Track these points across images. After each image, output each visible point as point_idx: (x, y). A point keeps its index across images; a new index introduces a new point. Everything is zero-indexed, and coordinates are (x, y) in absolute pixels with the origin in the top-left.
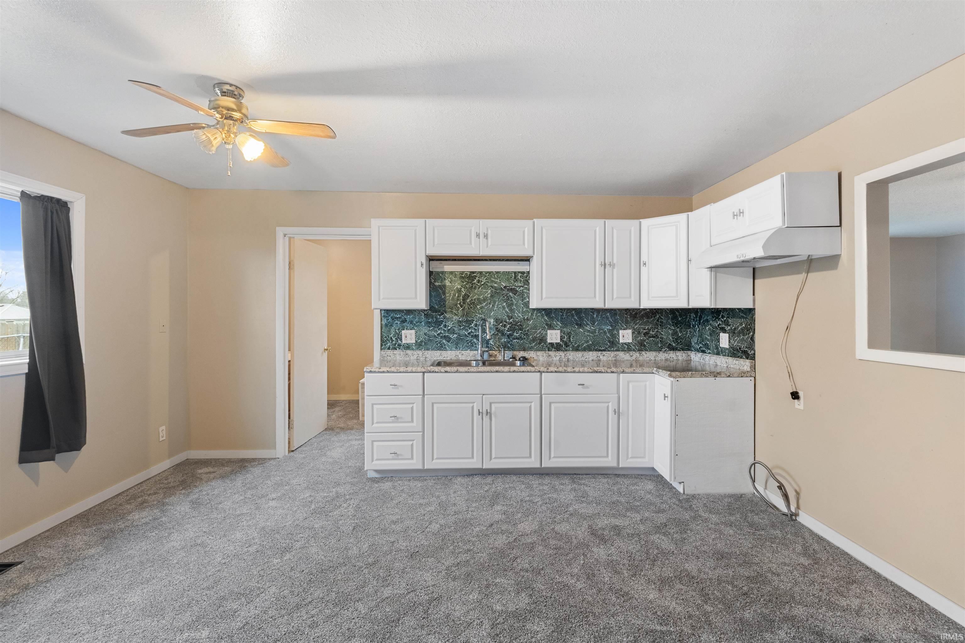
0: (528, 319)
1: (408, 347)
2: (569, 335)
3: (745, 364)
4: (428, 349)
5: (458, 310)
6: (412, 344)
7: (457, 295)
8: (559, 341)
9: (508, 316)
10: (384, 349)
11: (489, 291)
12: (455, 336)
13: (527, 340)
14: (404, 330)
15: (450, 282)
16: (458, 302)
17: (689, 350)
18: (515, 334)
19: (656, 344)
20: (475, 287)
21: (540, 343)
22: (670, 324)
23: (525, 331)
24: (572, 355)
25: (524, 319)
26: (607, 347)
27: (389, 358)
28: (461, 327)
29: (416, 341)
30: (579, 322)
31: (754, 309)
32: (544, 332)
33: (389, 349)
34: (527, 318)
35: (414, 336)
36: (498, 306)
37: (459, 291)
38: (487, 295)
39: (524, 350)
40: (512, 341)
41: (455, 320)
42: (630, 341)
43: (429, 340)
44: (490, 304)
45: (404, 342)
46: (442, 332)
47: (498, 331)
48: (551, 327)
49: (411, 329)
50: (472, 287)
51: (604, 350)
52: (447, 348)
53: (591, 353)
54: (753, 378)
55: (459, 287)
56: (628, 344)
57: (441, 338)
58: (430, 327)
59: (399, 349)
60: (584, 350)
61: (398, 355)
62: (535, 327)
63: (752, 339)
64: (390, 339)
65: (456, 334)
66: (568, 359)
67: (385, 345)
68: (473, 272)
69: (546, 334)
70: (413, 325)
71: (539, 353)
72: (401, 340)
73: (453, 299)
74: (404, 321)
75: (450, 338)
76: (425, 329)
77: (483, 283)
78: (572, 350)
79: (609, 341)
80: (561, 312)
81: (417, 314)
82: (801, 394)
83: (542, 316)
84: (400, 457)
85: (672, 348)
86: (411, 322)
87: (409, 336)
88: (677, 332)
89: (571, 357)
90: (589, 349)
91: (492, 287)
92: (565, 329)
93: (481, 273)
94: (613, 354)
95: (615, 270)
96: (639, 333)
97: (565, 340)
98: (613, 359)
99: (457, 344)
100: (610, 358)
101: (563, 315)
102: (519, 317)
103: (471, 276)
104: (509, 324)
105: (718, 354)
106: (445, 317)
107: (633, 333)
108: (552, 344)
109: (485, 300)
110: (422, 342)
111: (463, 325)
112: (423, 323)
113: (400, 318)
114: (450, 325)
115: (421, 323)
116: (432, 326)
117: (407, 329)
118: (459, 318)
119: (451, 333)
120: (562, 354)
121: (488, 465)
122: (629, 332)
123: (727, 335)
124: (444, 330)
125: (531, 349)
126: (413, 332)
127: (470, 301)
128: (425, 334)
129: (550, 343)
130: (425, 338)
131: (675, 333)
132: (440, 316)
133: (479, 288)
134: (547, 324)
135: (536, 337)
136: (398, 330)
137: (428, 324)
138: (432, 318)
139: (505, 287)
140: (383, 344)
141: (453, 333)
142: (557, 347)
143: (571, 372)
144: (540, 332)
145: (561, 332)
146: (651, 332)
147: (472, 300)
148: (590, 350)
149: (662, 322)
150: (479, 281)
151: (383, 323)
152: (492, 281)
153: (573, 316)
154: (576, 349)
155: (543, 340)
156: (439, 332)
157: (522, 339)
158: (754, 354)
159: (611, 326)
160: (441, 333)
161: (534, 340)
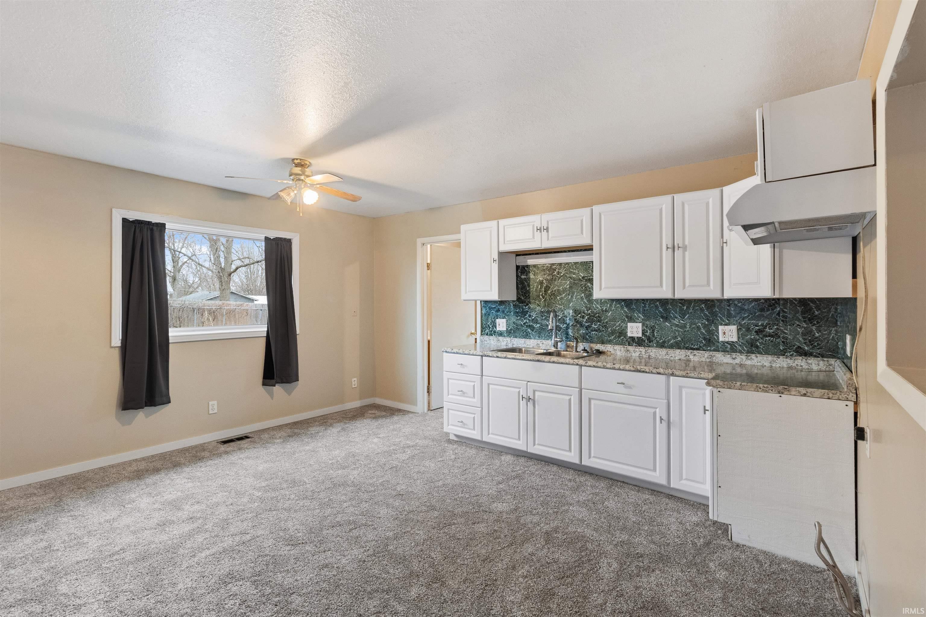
0: (606, 311)
1: (501, 334)
2: (653, 329)
4: (516, 337)
5: (540, 301)
6: (504, 331)
7: (539, 287)
8: (640, 335)
9: (586, 307)
10: (484, 334)
11: (568, 282)
12: (538, 325)
13: (605, 333)
14: (498, 318)
15: (534, 275)
16: (541, 294)
17: (833, 357)
18: (593, 326)
19: (776, 345)
20: (556, 278)
21: (619, 337)
22: (799, 320)
23: (604, 323)
24: (656, 353)
25: (602, 310)
26: (702, 345)
27: (486, 342)
28: (543, 317)
29: (507, 329)
30: (665, 315)
31: (855, 299)
32: (624, 325)
33: (487, 335)
34: (606, 309)
35: (505, 325)
36: (576, 296)
37: (541, 283)
38: (567, 286)
39: (603, 343)
40: (590, 333)
41: (538, 311)
42: (735, 339)
43: (517, 329)
44: (569, 295)
45: (498, 329)
46: (527, 321)
47: (576, 322)
48: (631, 319)
49: (503, 318)
50: (553, 278)
51: (697, 349)
52: (532, 336)
53: (678, 351)
54: (851, 403)
55: (541, 279)
56: (732, 344)
57: (526, 327)
58: (517, 317)
59: (495, 335)
60: (671, 347)
61: (493, 342)
62: (614, 320)
64: (487, 326)
65: (539, 323)
66: (649, 356)
67: (485, 331)
68: (553, 264)
69: (627, 327)
70: (505, 315)
71: (617, 347)
72: (496, 327)
73: (536, 290)
74: (498, 311)
75: (534, 328)
76: (513, 319)
77: (562, 274)
78: (656, 347)
79: (705, 339)
80: (643, 303)
81: (507, 304)
82: (868, 433)
83: (622, 307)
84: (466, 426)
85: (806, 354)
86: (503, 312)
87: (501, 325)
88: (811, 331)
89: (653, 355)
90: (677, 346)
91: (570, 277)
92: (648, 323)
93: (560, 264)
94: (707, 354)
95: (687, 253)
96: (748, 330)
97: (648, 334)
98: (708, 360)
99: (540, 333)
100: (703, 359)
101: (645, 306)
102: (597, 308)
103: (551, 268)
104: (587, 315)
106: (529, 308)
107: (739, 330)
108: (633, 338)
109: (564, 290)
110: (511, 329)
111: (545, 316)
112: (512, 313)
113: (495, 308)
114: (534, 315)
115: (510, 312)
116: (520, 316)
117: (500, 318)
118: (542, 309)
119: (534, 323)
120: (642, 349)
121: (532, 450)
122: (733, 328)
123: (849, 337)
124: (529, 320)
125: (610, 342)
126: (504, 320)
127: (551, 293)
128: (513, 323)
129: (630, 337)
130: (514, 327)
131: (807, 333)
132: (526, 307)
133: (559, 279)
134: (627, 317)
135: (615, 330)
136: (494, 318)
137: (516, 314)
138: (519, 308)
139: (583, 278)
140: (483, 330)
141: (537, 323)
142: (638, 342)
143: (610, 368)
144: (620, 325)
145: (643, 325)
146: (767, 330)
147: (552, 291)
148: (679, 348)
149: (785, 317)
150: (558, 273)
151: (483, 312)
152: (571, 272)
153: (657, 307)
154: (662, 346)
155: (622, 333)
156: (525, 321)
157: (601, 331)
159: (708, 320)
161: (613, 333)
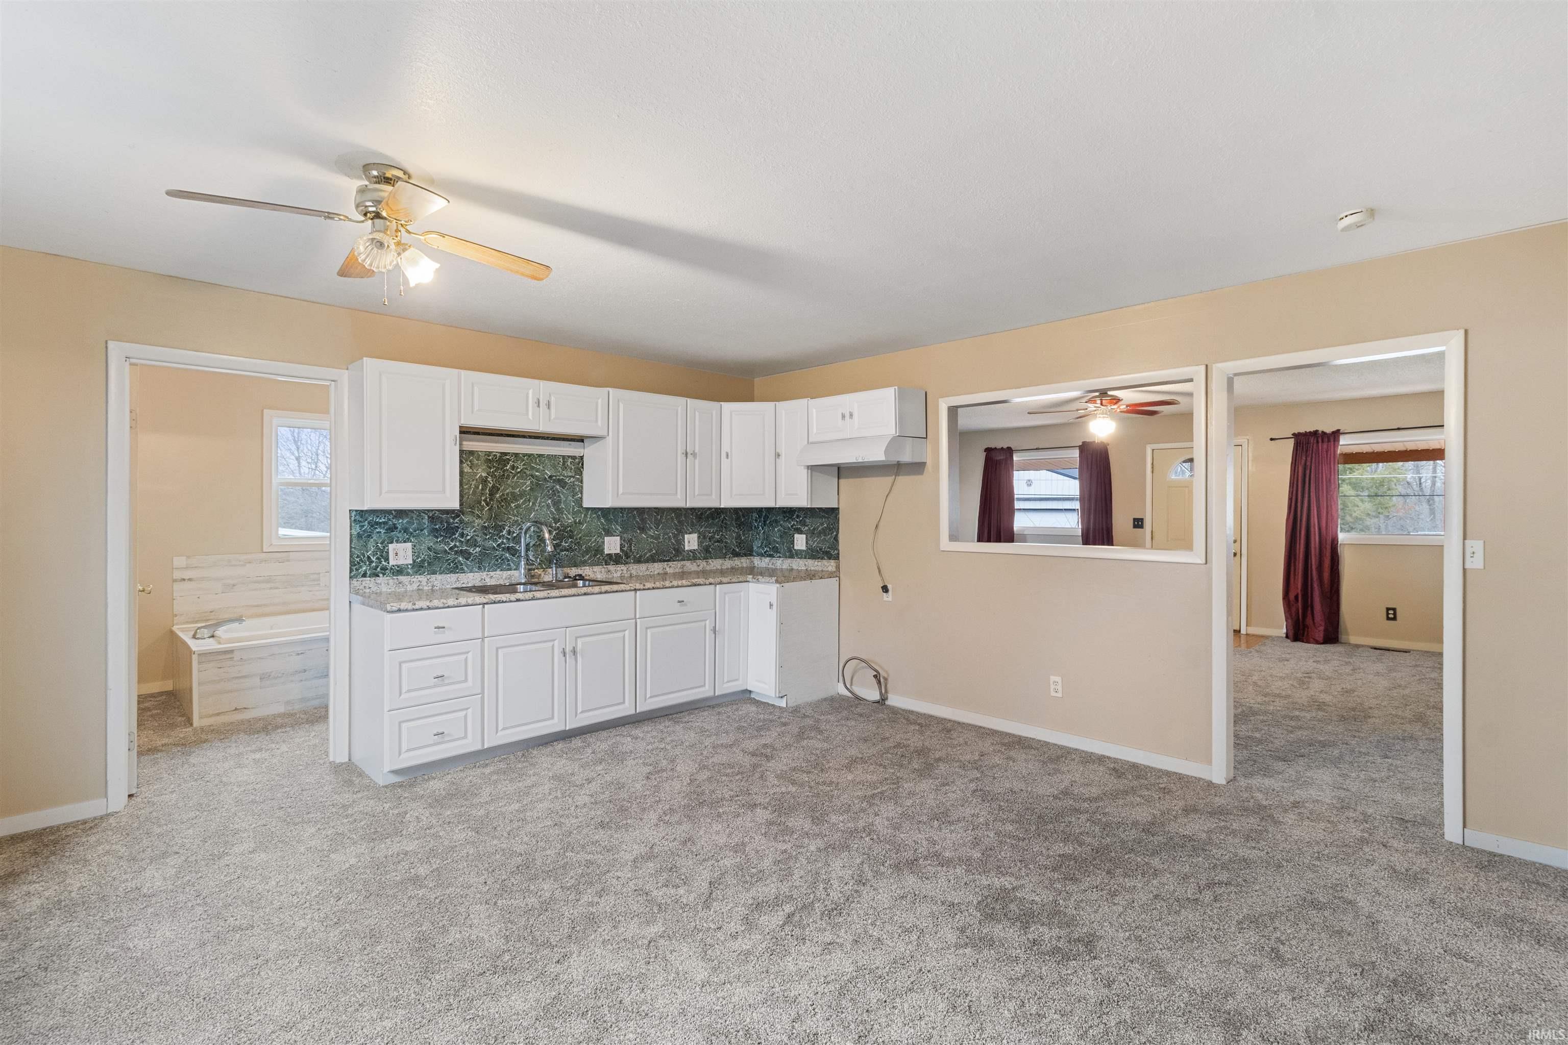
0: (580, 523)
1: (400, 571)
2: (630, 542)
3: (830, 565)
4: (434, 573)
5: (482, 510)
6: (407, 565)
7: (480, 488)
8: (618, 551)
9: (554, 519)
10: (355, 576)
11: (529, 483)
12: (478, 549)
13: (579, 552)
14: (392, 542)
15: (471, 467)
16: (483, 498)
17: (751, 555)
18: (563, 544)
19: (721, 550)
20: (508, 476)
21: (595, 555)
22: (733, 526)
23: (577, 539)
24: (635, 569)
25: (575, 522)
26: (672, 556)
27: (368, 591)
28: (486, 535)
29: (414, 561)
30: (642, 526)
31: (838, 508)
32: (601, 540)
33: (364, 575)
34: (579, 521)
35: (410, 553)
36: (540, 503)
37: (484, 481)
38: (526, 488)
39: (576, 566)
40: (559, 554)
41: (478, 525)
42: (696, 547)
43: (436, 558)
44: (529, 501)
45: (392, 562)
46: (457, 544)
47: (540, 540)
48: (609, 533)
49: (405, 542)
50: (504, 475)
51: (668, 561)
52: (466, 569)
53: (656, 564)
54: (838, 578)
55: (484, 475)
56: (693, 551)
57: (455, 554)
58: (437, 538)
59: (384, 574)
60: (647, 561)
61: (385, 584)
62: (589, 534)
63: (836, 539)
64: (366, 559)
65: (479, 546)
66: (631, 574)
67: (357, 570)
68: (506, 454)
69: (603, 542)
70: (407, 535)
71: (596, 568)
72: (387, 560)
73: (474, 493)
74: (394, 528)
75: (470, 554)
76: (429, 542)
77: (519, 470)
78: (634, 563)
79: (674, 549)
80: (621, 513)
81: (415, 516)
82: (890, 587)
83: (598, 517)
85: (736, 555)
86: (406, 530)
87: (401, 553)
88: (740, 535)
89: (633, 572)
90: (653, 559)
91: (532, 476)
92: (625, 535)
93: (516, 455)
94: (679, 564)
95: (697, 461)
96: (704, 537)
97: (625, 549)
98: (680, 570)
99: (480, 562)
100: (677, 570)
101: (623, 517)
102: (569, 519)
103: (502, 459)
104: (555, 530)
105: (792, 557)
106: (461, 521)
107: (699, 537)
108: (610, 555)
109: (522, 495)
110: (423, 561)
111: (490, 533)
112: (426, 531)
113: (384, 523)
114: (470, 533)
115: (422, 530)
116: (441, 536)
117: (397, 542)
118: (484, 523)
119: (471, 546)
120: (623, 567)
121: (572, 724)
122: (695, 536)
123: (804, 536)
124: (460, 541)
125: (584, 563)
126: (409, 545)
127: (500, 497)
128: (429, 548)
129: (607, 555)
130: (429, 556)
131: (738, 537)
132: (454, 519)
133: (513, 478)
134: (604, 529)
135: (590, 547)
136: (382, 543)
137: (435, 532)
138: (441, 523)
139: (550, 477)
140: (354, 568)
141: (475, 545)
142: (615, 559)
143: (669, 587)
144: (596, 540)
145: (621, 539)
146: (716, 536)
147: (503, 495)
148: (654, 561)
149: (726, 524)
150: (513, 467)
151: (355, 533)
152: (533, 468)
153: (634, 518)
154: (639, 561)
155: (599, 550)
156: (452, 544)
157: (573, 551)
158: (838, 554)
159: (677, 529)
160: (455, 546)
161: (587, 551)
